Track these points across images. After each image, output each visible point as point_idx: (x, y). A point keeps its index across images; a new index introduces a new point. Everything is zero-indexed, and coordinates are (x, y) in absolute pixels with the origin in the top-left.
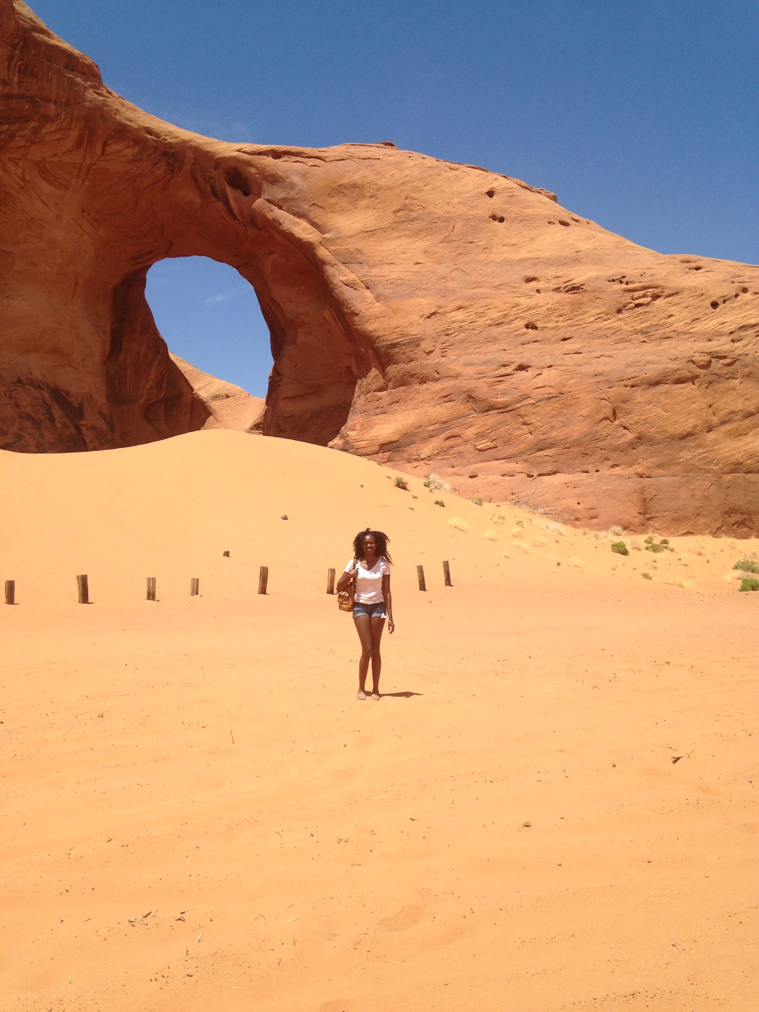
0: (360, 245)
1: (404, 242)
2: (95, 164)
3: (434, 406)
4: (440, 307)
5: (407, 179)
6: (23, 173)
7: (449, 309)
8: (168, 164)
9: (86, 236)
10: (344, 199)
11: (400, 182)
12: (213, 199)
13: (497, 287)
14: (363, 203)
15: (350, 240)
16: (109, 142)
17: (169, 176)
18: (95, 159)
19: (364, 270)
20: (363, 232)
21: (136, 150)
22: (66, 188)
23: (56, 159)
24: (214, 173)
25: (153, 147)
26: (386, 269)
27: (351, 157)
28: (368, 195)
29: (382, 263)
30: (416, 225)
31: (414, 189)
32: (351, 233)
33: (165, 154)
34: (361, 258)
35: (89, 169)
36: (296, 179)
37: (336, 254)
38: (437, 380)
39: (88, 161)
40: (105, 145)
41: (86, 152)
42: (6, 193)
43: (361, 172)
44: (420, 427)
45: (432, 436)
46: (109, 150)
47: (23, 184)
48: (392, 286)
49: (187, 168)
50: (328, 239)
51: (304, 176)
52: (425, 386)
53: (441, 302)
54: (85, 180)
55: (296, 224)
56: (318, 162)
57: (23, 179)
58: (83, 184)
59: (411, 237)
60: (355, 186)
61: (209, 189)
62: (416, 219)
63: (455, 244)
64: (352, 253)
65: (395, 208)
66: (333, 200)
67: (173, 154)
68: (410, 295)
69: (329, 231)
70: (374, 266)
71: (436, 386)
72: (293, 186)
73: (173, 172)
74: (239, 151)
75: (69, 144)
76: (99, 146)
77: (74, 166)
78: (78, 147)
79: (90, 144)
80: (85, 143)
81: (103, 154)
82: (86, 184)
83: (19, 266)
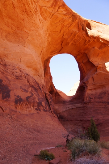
2: (55, 14)
6: (36, 7)
8: (73, 19)
9: (47, 37)
12: (82, 31)
16: (60, 7)
18: (55, 12)
21: (66, 12)
22: (45, 19)
23: (45, 8)
24: (83, 23)
33: (73, 15)
35: (53, 15)
39: (53, 12)
40: (59, 8)
41: (53, 9)
42: (31, 11)
46: (59, 10)
47: (36, 11)
49: (77, 21)
57: (36, 9)
61: (81, 27)
67: (75, 16)
73: (73, 22)
75: (50, 5)
76: (57, 8)
77: (49, 13)
78: (52, 7)
79: (55, 6)
80: (54, 6)
81: (58, 11)
82: (51, 20)
83: (29, 38)
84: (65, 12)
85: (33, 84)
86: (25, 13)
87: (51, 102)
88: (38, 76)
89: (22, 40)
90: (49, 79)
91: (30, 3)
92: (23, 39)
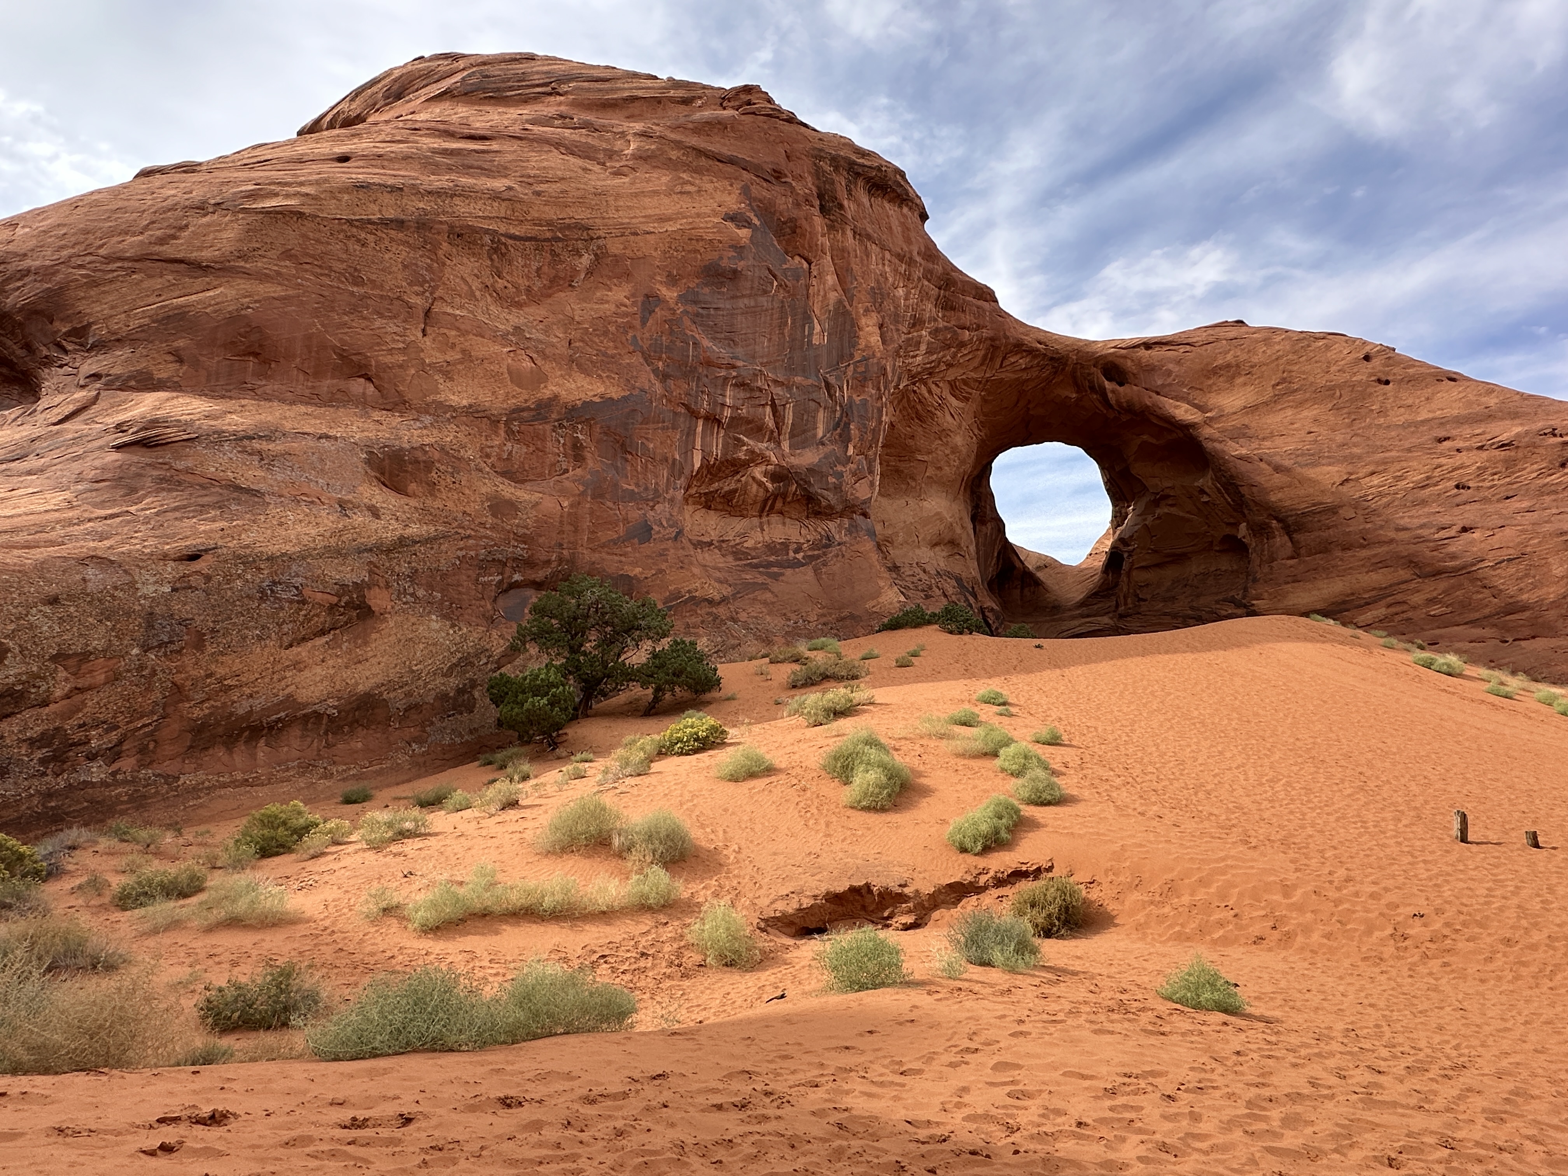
0: (1246, 421)
1: (1289, 412)
2: (993, 376)
3: (1367, 572)
4: (1351, 474)
5: (1280, 353)
6: (940, 391)
7: (1361, 475)
8: (1053, 367)
9: (973, 438)
10: (1221, 379)
11: (1274, 357)
12: (1088, 392)
13: (1409, 450)
14: (1239, 380)
15: (1235, 417)
16: (1008, 356)
17: (1052, 378)
18: (994, 372)
19: (1254, 445)
20: (1245, 407)
21: (1028, 359)
22: (967, 399)
23: (964, 377)
24: (1093, 369)
25: (1043, 355)
26: (1279, 441)
27: (1218, 340)
28: (1243, 373)
29: (1271, 436)
30: (1299, 396)
31: (1289, 363)
32: (1234, 410)
33: (1052, 359)
34: (1250, 432)
35: (987, 382)
36: (1171, 366)
37: (1222, 431)
38: (1363, 547)
39: (987, 376)
40: (1004, 358)
41: (987, 367)
42: (928, 411)
43: (1232, 352)
44: (1353, 594)
45: (1368, 604)
46: (1006, 363)
47: (940, 403)
48: (1293, 456)
49: (1069, 369)
50: (1211, 419)
51: (1179, 362)
52: (1350, 553)
53: (1350, 468)
54: (982, 391)
55: (1176, 407)
56: (1188, 348)
57: (941, 397)
58: (980, 395)
59: (1296, 407)
60: (1228, 366)
61: (1085, 383)
62: (1296, 390)
63: (1346, 410)
64: (1240, 429)
65: (1273, 382)
66: (1210, 382)
68: (1314, 465)
69: (1211, 410)
70: (1264, 439)
71: (1365, 553)
72: (1169, 373)
74: (1114, 347)
75: (976, 363)
76: (999, 361)
77: (976, 380)
78: (982, 364)
79: (991, 359)
80: (989, 361)
81: (1001, 367)
83: (930, 472)
84: (1023, 362)
86: (917, 422)
88: (958, 557)
89: (913, 484)
90: (991, 534)
91: (927, 395)
92: (914, 480)
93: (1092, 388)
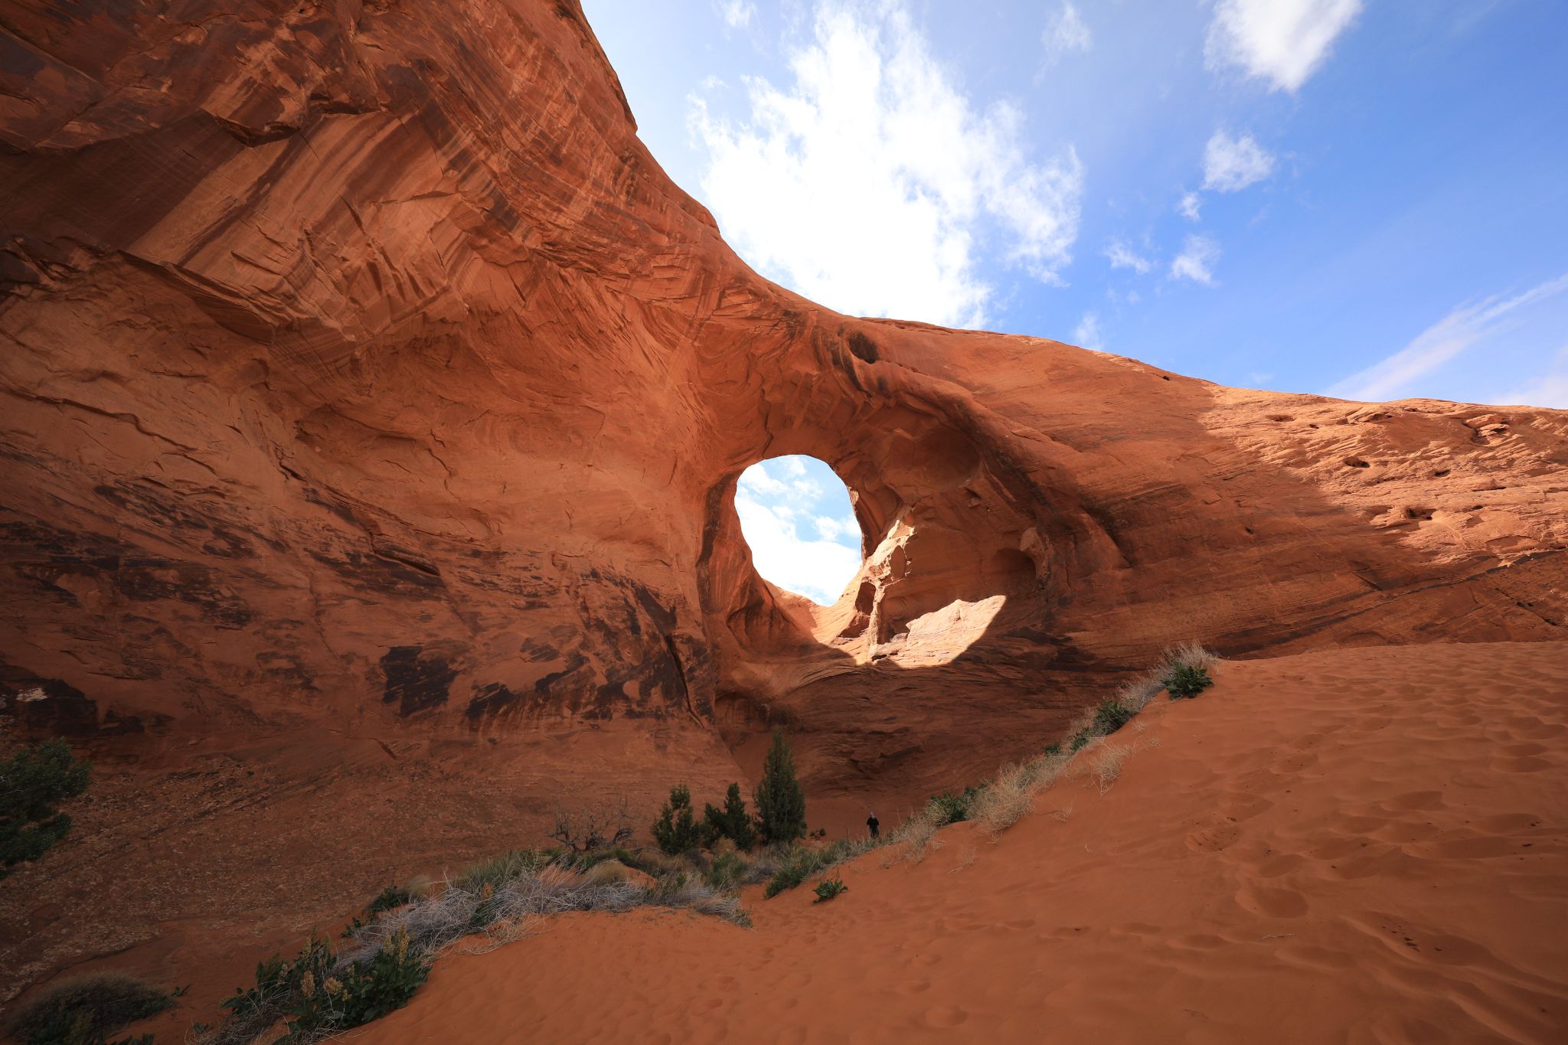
0: (1025, 398)
2: (709, 319)
4: (1186, 449)
6: (623, 310)
8: (789, 326)
9: (690, 411)
12: (833, 369)
14: (1006, 363)
15: (1010, 395)
16: (728, 292)
17: (788, 342)
18: (709, 313)
21: (756, 307)
22: (672, 345)
23: (664, 304)
24: (837, 339)
25: (774, 304)
32: (1007, 388)
33: (787, 313)
35: (701, 325)
36: (927, 343)
37: (995, 408)
39: (700, 316)
40: (722, 295)
41: (699, 303)
42: (600, 331)
46: (725, 302)
47: (622, 325)
49: (808, 332)
50: (981, 395)
51: (934, 342)
52: (1231, 553)
54: (695, 340)
57: (623, 318)
58: (692, 344)
61: (829, 356)
64: (1017, 406)
67: (796, 315)
69: (979, 388)
71: (1258, 551)
72: (927, 349)
73: (792, 336)
75: (681, 289)
76: (715, 295)
77: (684, 319)
78: (691, 296)
79: (705, 292)
80: (700, 291)
81: (719, 308)
82: (696, 344)
83: (609, 430)
84: (749, 309)
85: (602, 614)
86: (579, 340)
87: (692, 670)
88: (661, 566)
89: (578, 442)
90: (734, 560)
91: (594, 302)
92: (580, 436)
93: (836, 362)
